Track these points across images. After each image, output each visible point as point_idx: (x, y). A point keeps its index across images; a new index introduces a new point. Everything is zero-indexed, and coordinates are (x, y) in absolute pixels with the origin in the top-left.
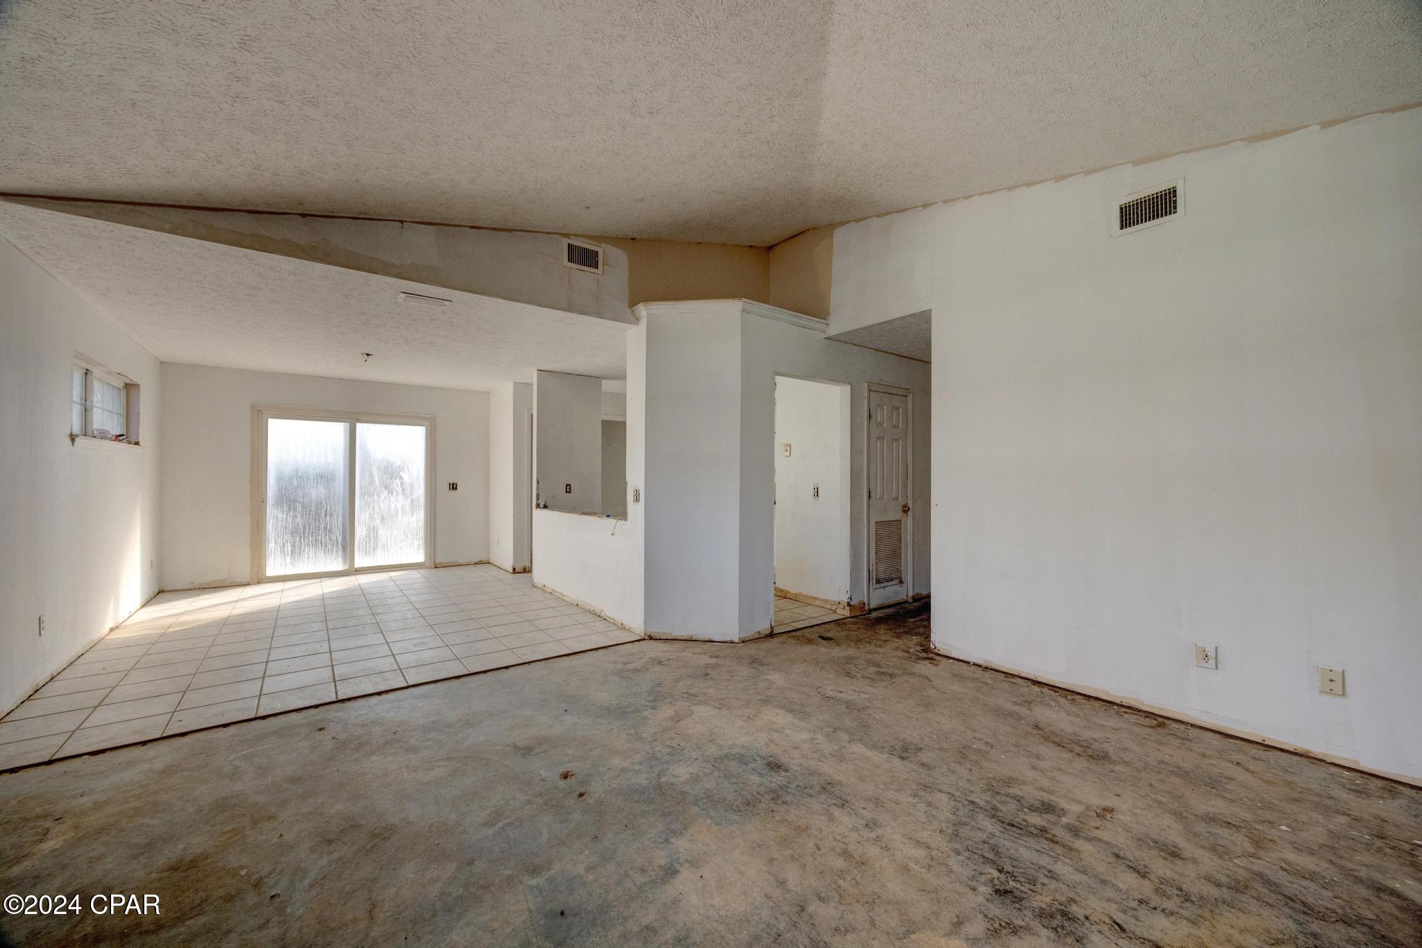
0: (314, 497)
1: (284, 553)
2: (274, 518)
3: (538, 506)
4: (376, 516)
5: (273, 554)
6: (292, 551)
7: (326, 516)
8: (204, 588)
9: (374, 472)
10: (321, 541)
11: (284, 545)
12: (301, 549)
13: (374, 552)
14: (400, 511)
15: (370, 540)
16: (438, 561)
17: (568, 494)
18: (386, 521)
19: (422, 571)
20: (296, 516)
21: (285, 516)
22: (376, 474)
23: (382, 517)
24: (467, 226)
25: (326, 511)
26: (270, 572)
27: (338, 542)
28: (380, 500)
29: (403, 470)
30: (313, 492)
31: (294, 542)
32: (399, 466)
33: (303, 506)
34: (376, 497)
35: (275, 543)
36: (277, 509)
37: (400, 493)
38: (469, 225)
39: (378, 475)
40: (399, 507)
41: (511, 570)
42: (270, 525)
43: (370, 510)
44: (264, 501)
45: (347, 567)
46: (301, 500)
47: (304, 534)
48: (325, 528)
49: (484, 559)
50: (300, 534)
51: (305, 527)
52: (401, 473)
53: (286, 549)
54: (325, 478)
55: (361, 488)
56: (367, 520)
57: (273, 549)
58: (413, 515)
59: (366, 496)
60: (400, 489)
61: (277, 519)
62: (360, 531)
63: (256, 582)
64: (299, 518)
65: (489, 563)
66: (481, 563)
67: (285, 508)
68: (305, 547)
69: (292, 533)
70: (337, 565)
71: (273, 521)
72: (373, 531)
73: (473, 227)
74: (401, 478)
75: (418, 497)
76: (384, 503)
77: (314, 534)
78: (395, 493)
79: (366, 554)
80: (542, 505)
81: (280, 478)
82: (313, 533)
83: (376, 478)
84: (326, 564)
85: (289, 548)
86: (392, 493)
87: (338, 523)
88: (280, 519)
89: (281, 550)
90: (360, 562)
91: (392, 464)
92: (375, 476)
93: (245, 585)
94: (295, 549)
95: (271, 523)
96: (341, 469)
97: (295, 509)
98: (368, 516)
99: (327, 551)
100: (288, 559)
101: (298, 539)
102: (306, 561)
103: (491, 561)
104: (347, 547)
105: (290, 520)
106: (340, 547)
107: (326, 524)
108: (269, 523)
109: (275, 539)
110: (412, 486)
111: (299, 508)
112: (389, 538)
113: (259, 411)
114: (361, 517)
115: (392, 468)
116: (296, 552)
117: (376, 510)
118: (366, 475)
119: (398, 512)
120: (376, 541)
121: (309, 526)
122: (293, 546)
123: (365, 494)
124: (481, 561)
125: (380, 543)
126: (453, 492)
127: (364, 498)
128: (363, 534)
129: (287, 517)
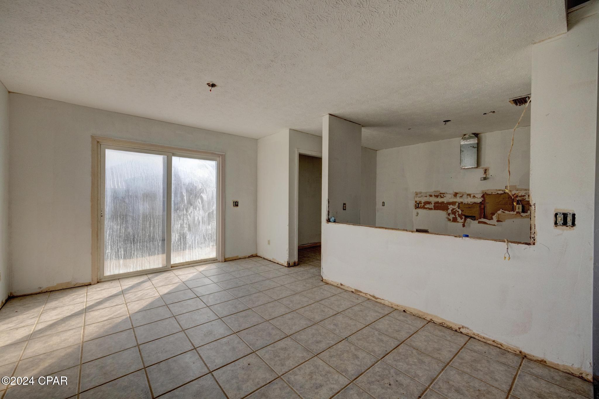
0: (141, 212)
1: (118, 257)
2: (110, 228)
3: (329, 221)
4: (185, 225)
5: (109, 258)
6: (124, 254)
8: (51, 291)
9: (183, 194)
10: (147, 246)
11: (118, 250)
12: (131, 253)
13: (184, 252)
14: (201, 221)
15: (181, 244)
16: (227, 256)
17: (344, 211)
18: (191, 229)
19: (216, 264)
20: (127, 227)
21: (119, 227)
22: (185, 195)
23: (189, 225)
25: (150, 223)
26: (108, 272)
27: (159, 246)
28: (188, 214)
29: (203, 192)
30: (141, 208)
31: (126, 248)
32: (200, 189)
33: (133, 219)
34: (185, 211)
35: (111, 249)
36: (113, 222)
37: (201, 208)
39: (186, 195)
40: (200, 219)
41: (286, 264)
43: (181, 221)
44: (103, 215)
45: (166, 265)
46: (131, 214)
47: (134, 241)
48: (149, 236)
49: (254, 253)
50: (131, 241)
51: (134, 236)
52: (202, 194)
53: (120, 253)
54: (149, 196)
55: (175, 205)
56: (179, 228)
57: (109, 254)
58: (209, 224)
60: (201, 206)
61: (113, 230)
62: (175, 237)
63: (96, 282)
64: (130, 228)
65: (257, 256)
66: (252, 256)
67: (119, 220)
68: (135, 251)
69: (125, 240)
70: (158, 264)
71: (110, 232)
72: (183, 237)
74: (202, 198)
75: (213, 212)
76: (190, 216)
77: (141, 241)
78: (198, 209)
79: (179, 254)
80: (332, 219)
81: (115, 197)
82: (140, 239)
83: (185, 198)
84: (150, 263)
85: (122, 253)
86: (196, 209)
87: (159, 232)
88: (115, 230)
89: (116, 255)
90: (176, 259)
91: (196, 188)
92: (184, 196)
93: (87, 285)
94: (126, 253)
95: (108, 233)
96: (161, 191)
97: (127, 221)
98: (179, 225)
100: (122, 261)
101: (129, 245)
102: (136, 262)
103: (258, 255)
104: (167, 251)
105: (123, 230)
106: (160, 249)
107: (150, 232)
108: (106, 232)
109: (111, 245)
110: (209, 203)
111: (130, 220)
112: (193, 241)
113: (98, 142)
114: (176, 226)
115: (196, 191)
116: (128, 256)
117: (185, 221)
118: (178, 195)
119: (199, 223)
120: (185, 244)
121: (138, 235)
122: (125, 251)
123: (178, 209)
124: (252, 255)
125: (188, 245)
126: (236, 208)
127: (177, 212)
128: (177, 239)
129: (120, 228)
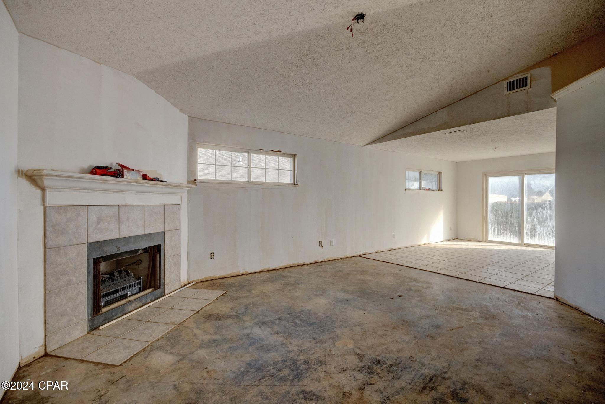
1: (495, 232)
2: (490, 217)
4: (535, 220)
5: (490, 231)
7: (511, 218)
10: (509, 229)
11: (494, 228)
13: (534, 238)
14: (549, 218)
15: (532, 231)
20: (499, 217)
21: (495, 217)
23: (539, 220)
24: (458, 101)
25: (511, 216)
26: (490, 238)
27: (516, 230)
28: (538, 212)
30: (506, 208)
31: (498, 228)
35: (491, 227)
36: (492, 213)
38: (458, 100)
40: (548, 216)
42: (490, 219)
43: (532, 217)
44: (487, 210)
45: (520, 242)
46: (501, 210)
47: (502, 225)
48: (511, 223)
50: (501, 225)
51: (502, 222)
53: (495, 230)
56: (531, 221)
57: (490, 229)
59: (530, 210)
60: (548, 207)
62: (527, 226)
63: (484, 241)
64: (500, 218)
67: (495, 213)
68: (502, 230)
69: (498, 224)
70: (516, 240)
72: (534, 227)
73: (461, 100)
76: (539, 214)
77: (506, 225)
78: (546, 209)
79: (530, 237)
84: (511, 239)
87: (516, 221)
88: (493, 217)
90: (526, 240)
97: (499, 214)
98: (531, 219)
99: (511, 234)
100: (496, 235)
101: (500, 226)
102: (503, 236)
104: (520, 233)
105: (497, 218)
106: (517, 233)
107: (511, 221)
109: (491, 225)
113: (485, 175)
116: (499, 233)
119: (547, 219)
121: (504, 221)
122: (498, 229)
123: (530, 209)
125: (537, 233)
127: (529, 210)
128: (529, 228)
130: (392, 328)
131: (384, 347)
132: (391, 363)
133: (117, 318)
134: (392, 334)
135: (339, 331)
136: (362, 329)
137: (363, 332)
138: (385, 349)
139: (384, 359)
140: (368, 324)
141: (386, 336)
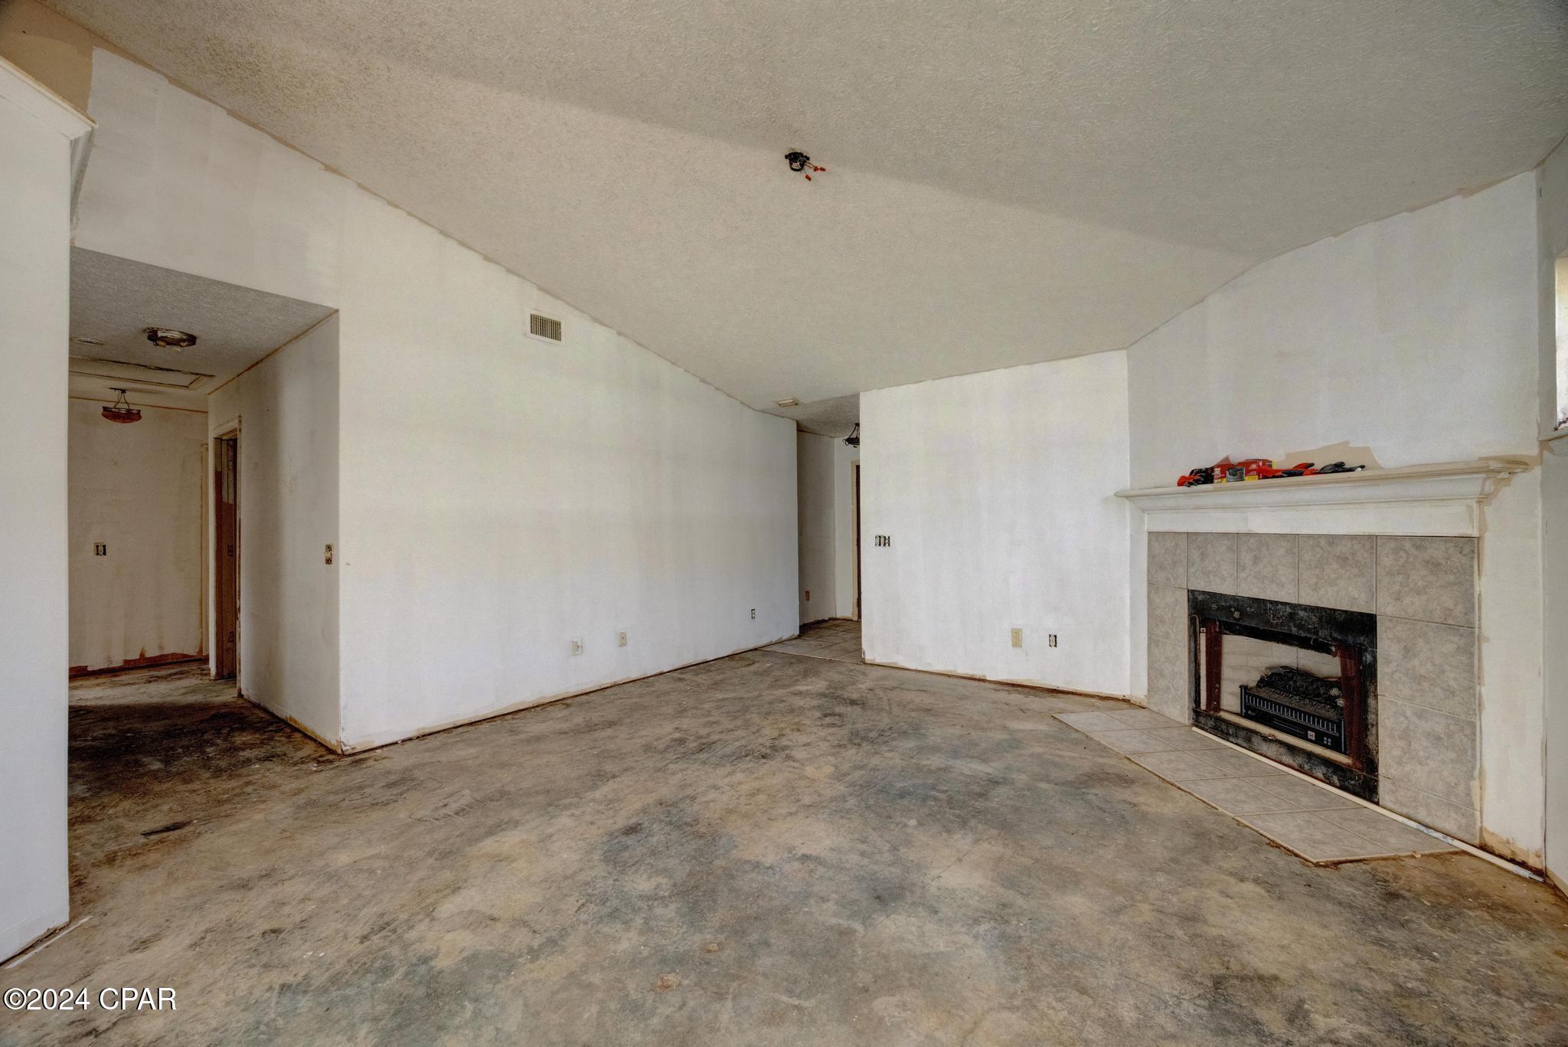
130: (736, 812)
131: (756, 775)
132: (748, 758)
133: (1237, 744)
134: (738, 799)
135: (841, 788)
136: (799, 801)
137: (795, 795)
138: (754, 773)
139: (756, 761)
140: (788, 813)
141: (751, 792)
